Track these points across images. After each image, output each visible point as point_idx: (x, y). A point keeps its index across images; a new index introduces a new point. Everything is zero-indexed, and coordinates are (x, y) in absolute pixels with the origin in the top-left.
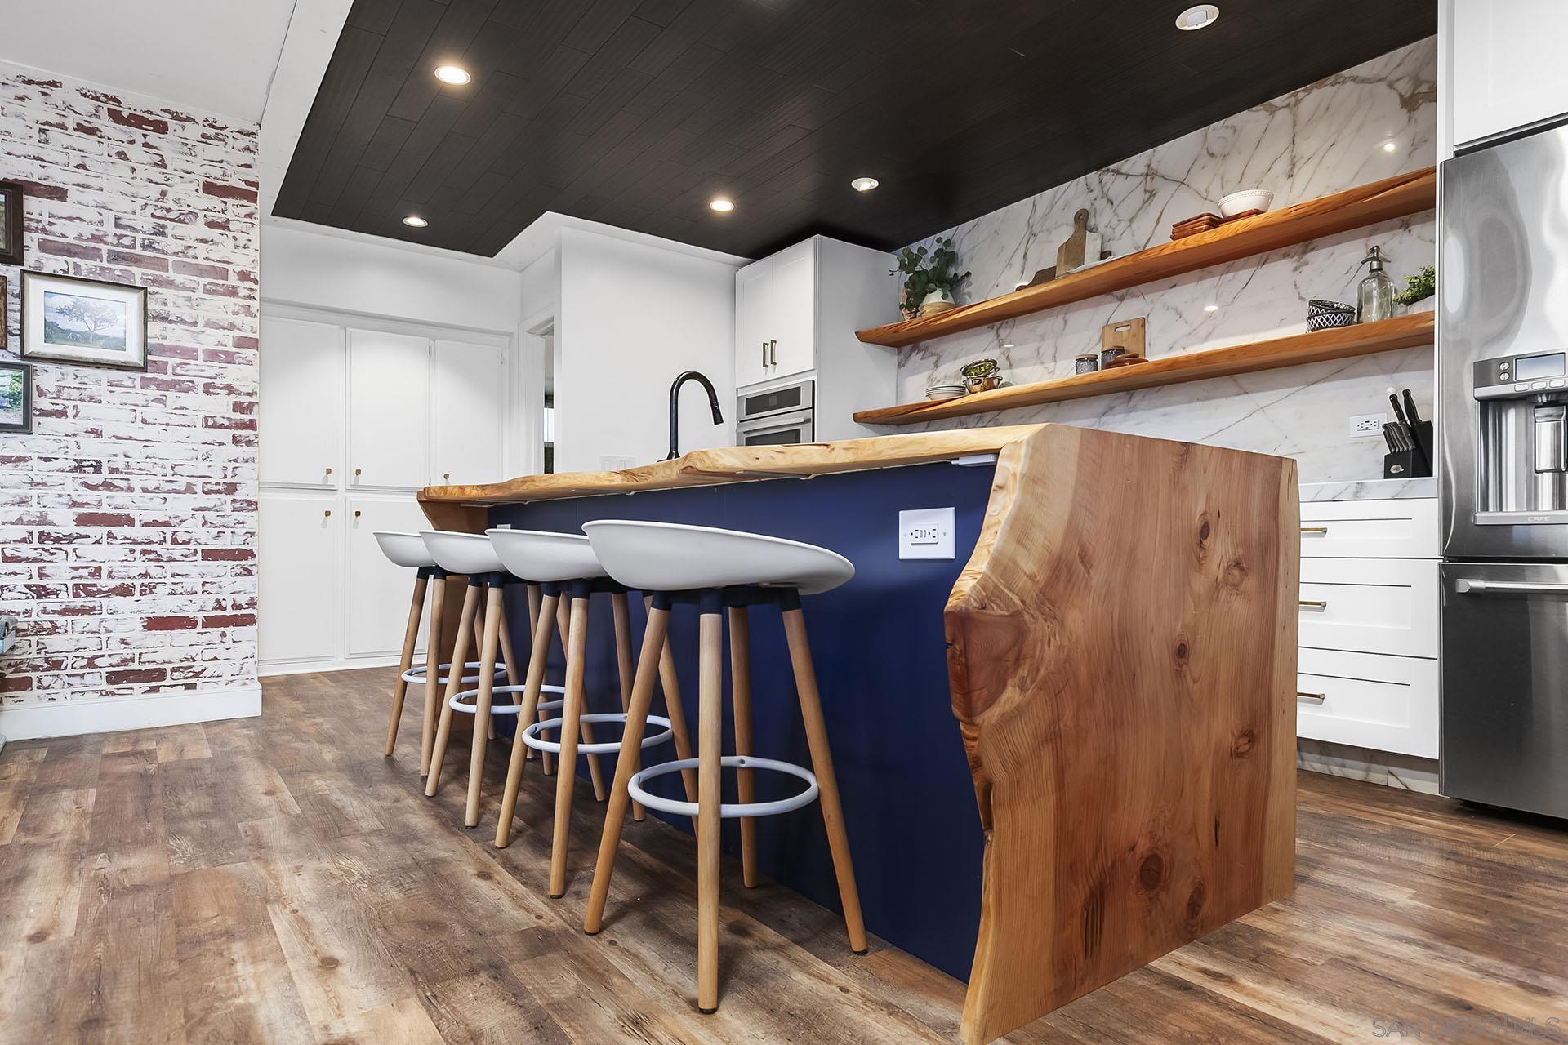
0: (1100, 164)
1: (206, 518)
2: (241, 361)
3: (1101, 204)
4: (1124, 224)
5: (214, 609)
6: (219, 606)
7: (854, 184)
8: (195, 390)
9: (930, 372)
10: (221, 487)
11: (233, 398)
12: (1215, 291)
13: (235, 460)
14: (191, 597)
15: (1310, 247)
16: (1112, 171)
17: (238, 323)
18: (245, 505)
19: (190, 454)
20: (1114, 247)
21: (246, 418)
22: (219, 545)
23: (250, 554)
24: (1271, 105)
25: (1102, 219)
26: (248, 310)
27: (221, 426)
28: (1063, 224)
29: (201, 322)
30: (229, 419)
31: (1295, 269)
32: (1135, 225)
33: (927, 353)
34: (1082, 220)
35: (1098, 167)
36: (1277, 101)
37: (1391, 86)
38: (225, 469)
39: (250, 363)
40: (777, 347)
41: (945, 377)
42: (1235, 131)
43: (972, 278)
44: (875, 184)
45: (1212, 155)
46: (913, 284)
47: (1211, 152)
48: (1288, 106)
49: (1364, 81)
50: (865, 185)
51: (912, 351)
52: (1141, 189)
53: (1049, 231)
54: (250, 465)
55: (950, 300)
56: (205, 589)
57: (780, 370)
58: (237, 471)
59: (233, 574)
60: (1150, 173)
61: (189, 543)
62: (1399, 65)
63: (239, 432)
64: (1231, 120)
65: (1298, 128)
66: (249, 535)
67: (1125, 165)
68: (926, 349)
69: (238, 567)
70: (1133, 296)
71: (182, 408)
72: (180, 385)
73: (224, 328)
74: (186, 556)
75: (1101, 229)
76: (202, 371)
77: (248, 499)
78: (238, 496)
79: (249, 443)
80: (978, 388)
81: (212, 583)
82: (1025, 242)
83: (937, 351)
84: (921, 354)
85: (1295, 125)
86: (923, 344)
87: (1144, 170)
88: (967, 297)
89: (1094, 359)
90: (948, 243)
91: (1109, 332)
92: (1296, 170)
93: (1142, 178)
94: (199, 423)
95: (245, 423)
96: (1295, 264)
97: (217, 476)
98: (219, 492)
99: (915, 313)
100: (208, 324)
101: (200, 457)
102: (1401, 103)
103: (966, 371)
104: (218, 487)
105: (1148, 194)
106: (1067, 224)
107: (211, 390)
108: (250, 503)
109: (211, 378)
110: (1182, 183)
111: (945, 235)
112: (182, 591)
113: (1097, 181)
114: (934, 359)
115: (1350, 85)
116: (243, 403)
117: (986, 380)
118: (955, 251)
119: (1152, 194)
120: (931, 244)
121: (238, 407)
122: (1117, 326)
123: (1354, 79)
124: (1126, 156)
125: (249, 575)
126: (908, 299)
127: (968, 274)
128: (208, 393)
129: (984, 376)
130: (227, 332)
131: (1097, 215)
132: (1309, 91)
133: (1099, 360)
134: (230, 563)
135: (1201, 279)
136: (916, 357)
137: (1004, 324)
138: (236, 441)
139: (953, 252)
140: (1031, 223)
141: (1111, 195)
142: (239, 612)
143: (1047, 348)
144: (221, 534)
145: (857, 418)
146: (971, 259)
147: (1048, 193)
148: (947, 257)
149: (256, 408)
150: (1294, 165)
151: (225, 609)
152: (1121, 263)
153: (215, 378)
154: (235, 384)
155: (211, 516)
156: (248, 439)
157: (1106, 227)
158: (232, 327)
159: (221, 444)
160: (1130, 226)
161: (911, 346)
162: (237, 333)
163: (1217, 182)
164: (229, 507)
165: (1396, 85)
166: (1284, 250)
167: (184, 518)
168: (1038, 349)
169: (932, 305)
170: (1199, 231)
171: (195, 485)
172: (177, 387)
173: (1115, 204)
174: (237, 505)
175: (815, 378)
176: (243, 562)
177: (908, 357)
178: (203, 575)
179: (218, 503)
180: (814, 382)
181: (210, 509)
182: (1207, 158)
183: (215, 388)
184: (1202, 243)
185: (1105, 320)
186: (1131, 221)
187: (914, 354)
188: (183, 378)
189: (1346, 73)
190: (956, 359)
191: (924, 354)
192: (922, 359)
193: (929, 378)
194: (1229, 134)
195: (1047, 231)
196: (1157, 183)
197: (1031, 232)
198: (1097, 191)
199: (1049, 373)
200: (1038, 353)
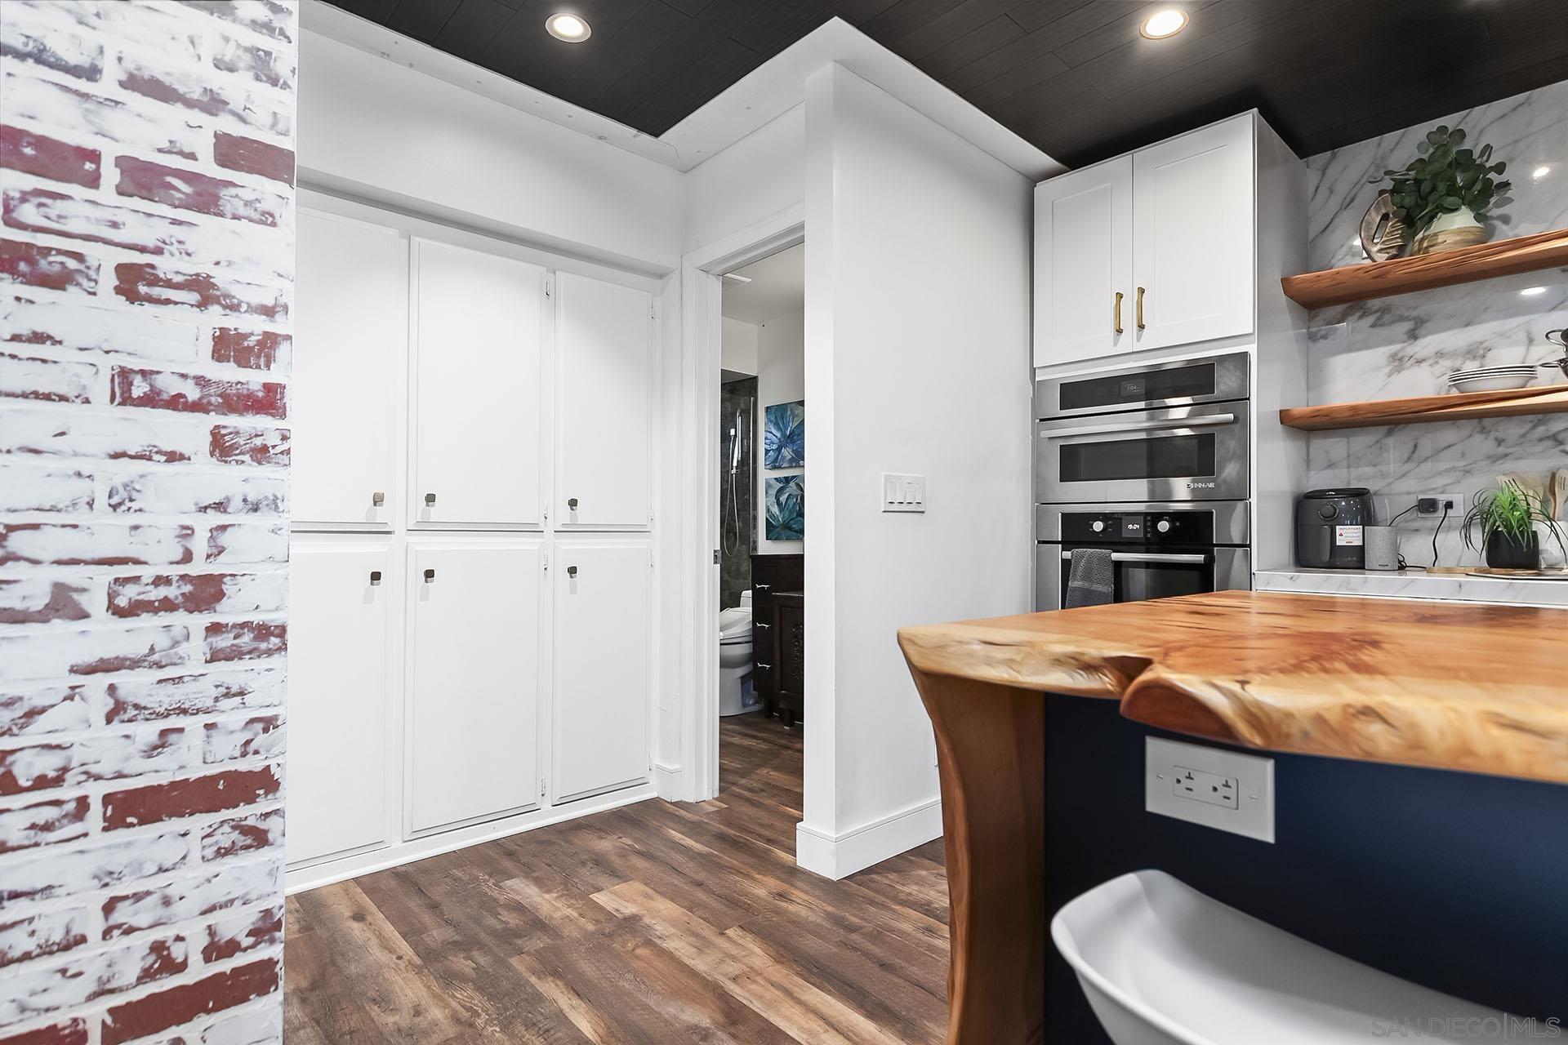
1: (122, 694)
2: (242, 211)
5: (147, 975)
6: (163, 960)
8: (86, 284)
10: (172, 592)
11: (216, 318)
13: (220, 507)
14: (60, 960)
17: (237, 103)
18: (247, 639)
19: (63, 491)
21: (254, 379)
22: (164, 771)
23: (267, 782)
26: (263, 68)
27: (176, 403)
29: (112, 73)
30: (201, 382)
38: (187, 532)
39: (268, 219)
51: (1342, 316)
54: (264, 520)
56: (113, 920)
58: (225, 539)
59: (209, 852)
61: (58, 781)
63: (232, 421)
66: (259, 726)
69: (226, 828)
71: (38, 338)
72: (31, 262)
73: (189, 103)
74: (48, 827)
76: (115, 225)
77: (256, 618)
78: (228, 612)
79: (261, 454)
81: (138, 897)
94: (100, 389)
95: (250, 396)
97: (160, 557)
98: (168, 605)
100: (135, 83)
101: (102, 501)
104: (162, 592)
107: (143, 289)
108: (263, 631)
109: (143, 250)
112: (30, 945)
116: (245, 336)
121: (227, 346)
125: (258, 847)
127: (1503, 185)
128: (133, 297)
130: (196, 116)
134: (199, 823)
138: (221, 447)
142: (225, 966)
144: (173, 738)
149: (282, 351)
151: (182, 967)
153: (158, 251)
154: (222, 278)
155: (133, 684)
156: (258, 442)
158: (213, 104)
159: (173, 457)
162: (228, 125)
164: (197, 648)
167: (39, 702)
171: (84, 590)
172: (23, 267)
174: (224, 641)
176: (242, 812)
178: (106, 878)
179: (162, 641)
181: (134, 664)
183: (155, 281)
188: (42, 240)
190: (1467, 326)
191: (1379, 319)
192: (1372, 326)
193: (1394, 355)
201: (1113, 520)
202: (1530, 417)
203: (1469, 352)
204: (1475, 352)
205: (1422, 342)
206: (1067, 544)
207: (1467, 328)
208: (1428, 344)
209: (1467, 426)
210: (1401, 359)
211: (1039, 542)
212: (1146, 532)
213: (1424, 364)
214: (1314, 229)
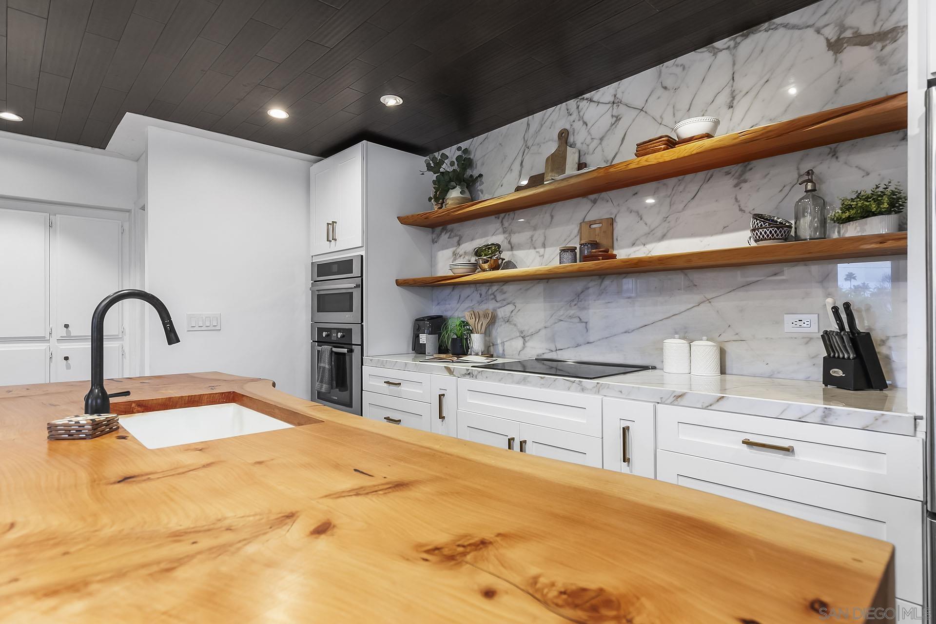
0: (578, 94)
3: (578, 125)
4: (596, 142)
7: (382, 99)
9: (455, 248)
12: (668, 200)
15: (748, 168)
16: (587, 99)
20: (588, 159)
24: (714, 48)
25: (580, 137)
28: (550, 141)
31: (736, 186)
32: (604, 143)
33: (452, 234)
34: (564, 137)
35: (575, 96)
36: (718, 44)
37: (818, 31)
40: (337, 226)
41: (465, 253)
42: (684, 69)
43: (484, 179)
44: (400, 101)
45: (665, 88)
46: (439, 182)
47: (664, 85)
48: (728, 48)
49: (793, 28)
50: (391, 101)
51: (441, 232)
52: (609, 115)
55: (467, 195)
57: (340, 245)
60: (616, 101)
62: (825, 14)
64: (681, 60)
65: (736, 67)
67: (596, 95)
68: (452, 231)
70: (603, 199)
75: (579, 145)
80: (486, 266)
82: (521, 154)
83: (460, 233)
84: (448, 235)
85: (734, 64)
86: (449, 227)
87: (612, 99)
88: (480, 193)
89: (573, 250)
90: (466, 151)
91: (585, 228)
92: (735, 102)
93: (610, 105)
96: (736, 181)
99: (442, 204)
102: (828, 46)
103: (478, 253)
105: (615, 119)
106: (553, 140)
110: (642, 110)
111: (464, 145)
113: (575, 107)
114: (456, 239)
115: (781, 31)
117: (492, 261)
118: (472, 157)
119: (618, 119)
120: (452, 152)
122: (590, 224)
123: (786, 26)
124: (597, 87)
126: (436, 192)
127: (481, 176)
129: (491, 258)
131: (575, 134)
132: (746, 36)
133: (578, 251)
136: (444, 237)
137: (507, 215)
139: (470, 158)
140: (526, 139)
141: (586, 118)
143: (539, 235)
145: (399, 283)
146: (483, 164)
147: (538, 116)
148: (466, 162)
150: (733, 98)
152: (595, 175)
157: (582, 143)
160: (600, 143)
161: (441, 228)
163: (670, 110)
165: (823, 31)
166: (726, 169)
168: (532, 237)
169: (453, 199)
170: (659, 150)
173: (589, 127)
175: (363, 253)
177: (439, 236)
180: (362, 256)
182: (660, 91)
184: (661, 161)
185: (581, 218)
186: (601, 139)
187: (443, 234)
189: (778, 20)
190: (472, 240)
191: (450, 235)
192: (449, 238)
193: (454, 252)
194: (680, 69)
195: (538, 144)
196: (622, 109)
197: (526, 145)
198: (575, 116)
199: (540, 256)
200: (532, 240)
202: (488, 284)
205: (462, 246)
208: (462, 248)
209: (473, 288)
210: (456, 254)
213: (461, 258)
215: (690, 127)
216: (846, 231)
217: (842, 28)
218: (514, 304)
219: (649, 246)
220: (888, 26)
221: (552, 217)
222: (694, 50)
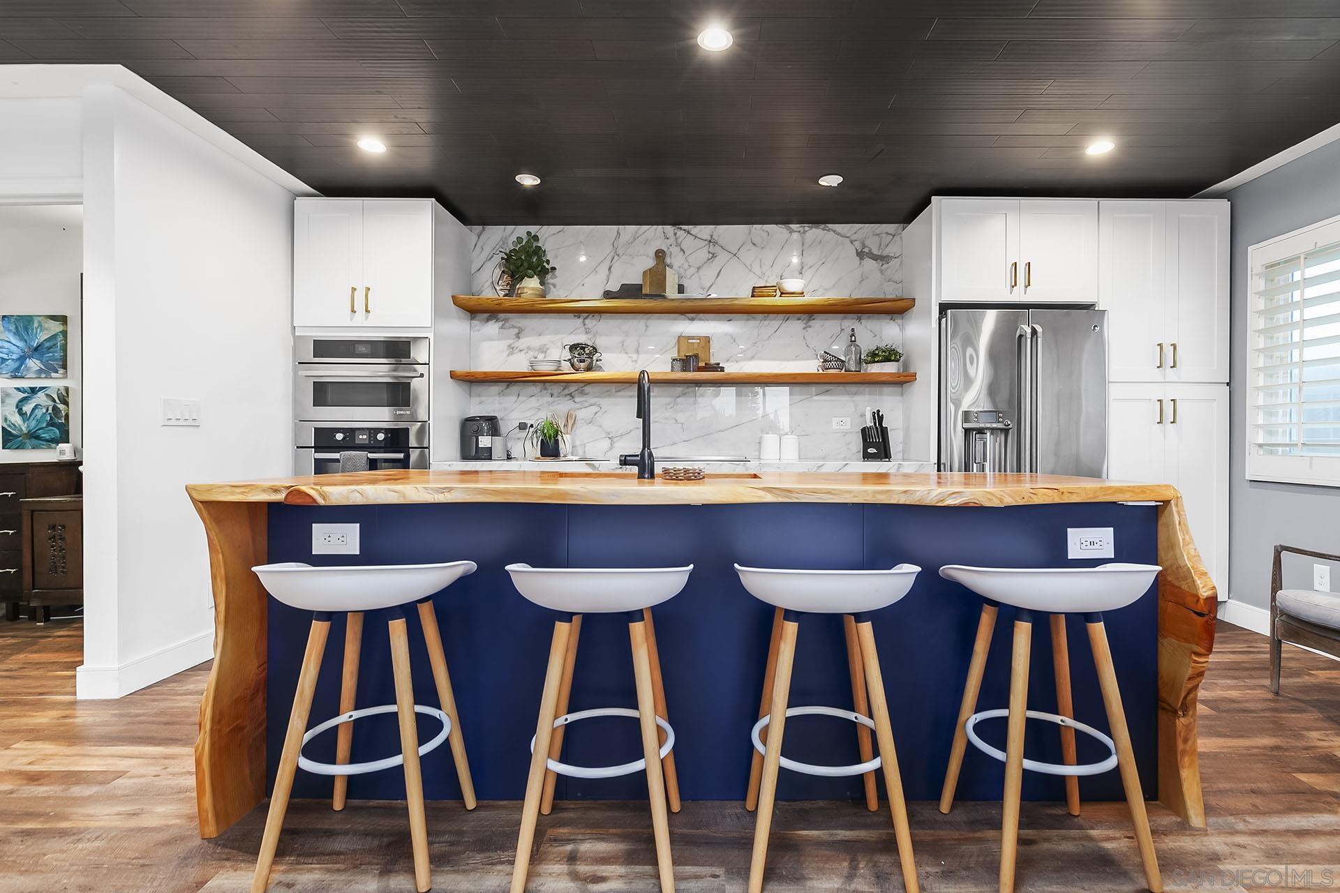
0: (676, 222)
3: (675, 250)
4: (693, 270)
7: (518, 178)
9: (511, 341)
15: (812, 318)
16: (684, 230)
20: (685, 283)
24: (790, 228)
25: (676, 260)
28: (644, 255)
31: (804, 328)
32: (699, 272)
33: (507, 325)
34: (660, 255)
35: (674, 224)
36: (793, 226)
37: (851, 242)
41: (529, 348)
42: (768, 234)
43: (557, 273)
44: (537, 183)
45: (754, 244)
47: (754, 242)
48: (799, 232)
49: (839, 234)
51: (489, 319)
52: (705, 250)
53: (632, 256)
60: (712, 241)
62: (855, 233)
64: (766, 227)
65: (805, 246)
67: (693, 229)
68: (506, 320)
70: (700, 320)
75: (675, 267)
82: (609, 259)
83: (519, 325)
84: (500, 323)
85: (803, 245)
86: (502, 315)
87: (709, 239)
90: (536, 237)
91: (682, 342)
92: (804, 270)
93: (706, 242)
96: (804, 326)
102: (856, 253)
105: (711, 255)
106: (647, 256)
110: (735, 255)
111: (533, 229)
113: (673, 233)
114: (515, 330)
115: (832, 233)
119: (714, 256)
122: (687, 339)
123: (835, 231)
124: (694, 224)
127: (553, 268)
131: (673, 257)
132: (810, 228)
135: (748, 320)
136: (493, 326)
137: (589, 317)
139: (540, 247)
140: (615, 245)
141: (683, 246)
143: (631, 342)
145: (453, 376)
146: (555, 257)
147: (631, 229)
150: (803, 267)
157: (679, 267)
160: (697, 271)
161: (487, 315)
163: (758, 262)
165: (853, 243)
166: (798, 315)
168: (622, 342)
169: (529, 289)
170: (773, 295)
173: (686, 255)
177: (484, 324)
182: (750, 244)
185: (680, 332)
186: (698, 269)
187: (491, 323)
189: (830, 226)
190: (540, 335)
191: (503, 325)
192: (501, 328)
193: (509, 346)
194: (765, 235)
195: (630, 255)
196: (717, 250)
197: (615, 252)
198: (672, 240)
199: (632, 361)
200: (623, 345)
201: (351, 433)
202: (563, 384)
203: (540, 349)
204: (543, 350)
205: (522, 340)
206: (318, 448)
207: (540, 337)
208: (524, 342)
209: (539, 386)
210: (513, 348)
211: (297, 447)
212: (370, 441)
213: (522, 352)
214: (474, 268)
215: (792, 284)
216: (871, 369)
217: (864, 246)
218: (599, 405)
219: (742, 363)
220: (885, 253)
221: (647, 326)
222: (776, 224)
